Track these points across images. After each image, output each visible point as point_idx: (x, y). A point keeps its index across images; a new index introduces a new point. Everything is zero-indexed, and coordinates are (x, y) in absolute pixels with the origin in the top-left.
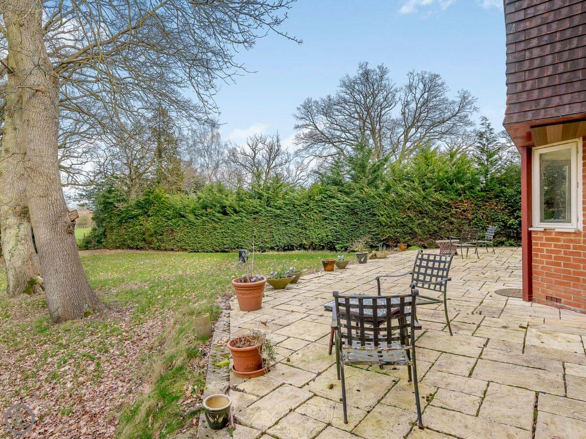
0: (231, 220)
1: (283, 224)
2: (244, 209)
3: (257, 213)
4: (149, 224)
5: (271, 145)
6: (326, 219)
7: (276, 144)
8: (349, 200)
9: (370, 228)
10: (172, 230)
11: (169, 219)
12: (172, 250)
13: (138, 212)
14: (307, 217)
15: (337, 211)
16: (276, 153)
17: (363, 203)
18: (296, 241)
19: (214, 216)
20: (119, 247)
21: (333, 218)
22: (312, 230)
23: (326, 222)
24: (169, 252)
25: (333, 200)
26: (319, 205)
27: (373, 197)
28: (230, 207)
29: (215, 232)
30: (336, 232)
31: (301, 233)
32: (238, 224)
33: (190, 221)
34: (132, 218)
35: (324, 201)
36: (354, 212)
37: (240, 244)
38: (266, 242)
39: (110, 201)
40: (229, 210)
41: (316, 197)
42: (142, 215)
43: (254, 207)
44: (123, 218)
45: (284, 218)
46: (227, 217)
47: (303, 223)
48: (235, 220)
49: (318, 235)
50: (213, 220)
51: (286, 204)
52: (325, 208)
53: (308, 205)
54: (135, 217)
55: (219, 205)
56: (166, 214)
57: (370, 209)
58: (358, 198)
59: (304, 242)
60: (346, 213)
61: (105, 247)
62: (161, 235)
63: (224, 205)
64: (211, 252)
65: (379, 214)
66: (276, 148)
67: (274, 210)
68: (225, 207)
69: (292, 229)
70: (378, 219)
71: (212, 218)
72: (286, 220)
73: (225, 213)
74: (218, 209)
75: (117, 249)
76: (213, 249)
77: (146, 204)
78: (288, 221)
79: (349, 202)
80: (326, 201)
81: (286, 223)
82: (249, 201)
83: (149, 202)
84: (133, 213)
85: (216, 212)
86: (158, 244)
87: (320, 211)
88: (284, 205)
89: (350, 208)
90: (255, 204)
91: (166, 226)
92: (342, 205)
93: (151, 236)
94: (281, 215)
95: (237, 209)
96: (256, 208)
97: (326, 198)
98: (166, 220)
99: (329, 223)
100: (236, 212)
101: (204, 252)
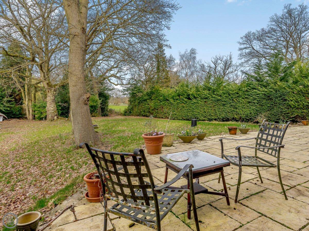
0: (192, 102)
1: (222, 105)
2: (200, 96)
3: (207, 98)
4: (152, 104)
5: (226, 61)
6: (249, 102)
7: (229, 60)
8: (266, 90)
9: (282, 109)
10: (162, 107)
11: (161, 102)
12: (162, 118)
13: (147, 98)
14: (238, 101)
15: (257, 98)
16: (229, 66)
17: (276, 92)
18: (230, 116)
19: (183, 100)
20: (138, 115)
21: (255, 102)
22: (241, 109)
23: (250, 104)
24: (161, 119)
25: (255, 90)
26: (245, 94)
27: (284, 88)
28: (192, 95)
29: (184, 109)
30: (257, 111)
31: (233, 111)
32: (196, 105)
33: (171, 103)
34: (145, 101)
35: (248, 91)
36: (270, 98)
37: (197, 116)
38: (212, 115)
39: (135, 92)
40: (191, 97)
41: (243, 89)
42: (149, 99)
43: (205, 95)
44: (140, 100)
45: (222, 101)
46: (190, 101)
47: (234, 104)
48: (194, 103)
49: (244, 112)
50: (182, 102)
51: (224, 93)
52: (249, 95)
53: (238, 94)
54: (145, 100)
55: (186, 94)
56: (160, 99)
57: (282, 96)
58: (273, 89)
59: (236, 116)
60: (264, 98)
61: (132, 115)
62: (157, 110)
63: (189, 94)
64: (181, 120)
65: (289, 100)
66: (229, 63)
67: (217, 97)
68: (189, 95)
69: (228, 108)
70: (288, 103)
71: (182, 101)
72: (224, 103)
73: (189, 99)
74: (185, 96)
75: (138, 116)
76: (183, 119)
77: (151, 94)
78: (225, 103)
79: (266, 92)
80: (250, 91)
81: (224, 105)
82: (202, 92)
83: (152, 93)
84: (145, 98)
85: (184, 98)
86: (155, 114)
87: (246, 98)
88: (223, 94)
89: (267, 95)
90: (205, 93)
91: (159, 105)
92: (261, 94)
93: (153, 110)
94: (221, 100)
95: (196, 96)
96: (206, 95)
97: (250, 89)
98: (160, 102)
99: (252, 105)
100: (195, 98)
101: (178, 119)
